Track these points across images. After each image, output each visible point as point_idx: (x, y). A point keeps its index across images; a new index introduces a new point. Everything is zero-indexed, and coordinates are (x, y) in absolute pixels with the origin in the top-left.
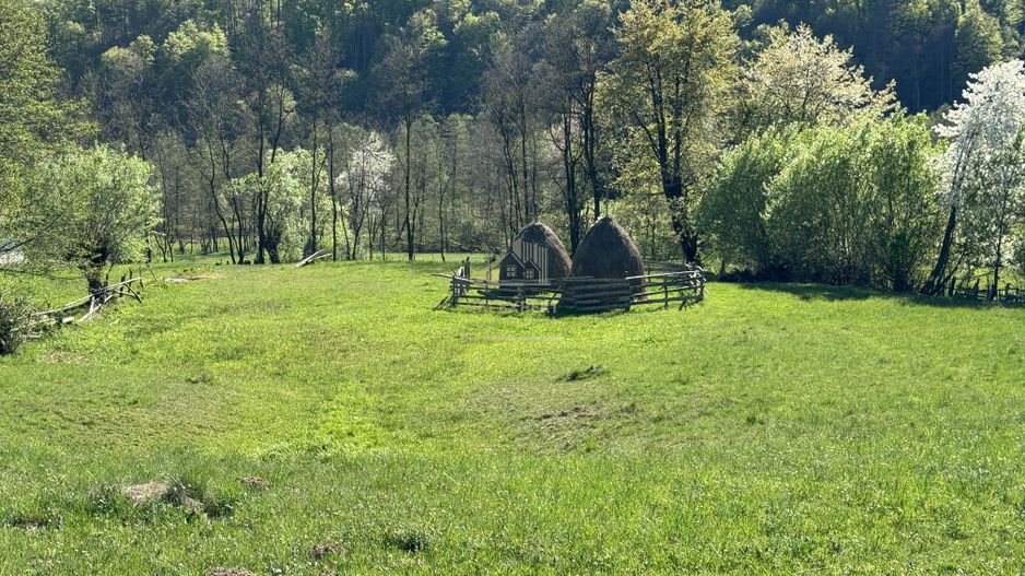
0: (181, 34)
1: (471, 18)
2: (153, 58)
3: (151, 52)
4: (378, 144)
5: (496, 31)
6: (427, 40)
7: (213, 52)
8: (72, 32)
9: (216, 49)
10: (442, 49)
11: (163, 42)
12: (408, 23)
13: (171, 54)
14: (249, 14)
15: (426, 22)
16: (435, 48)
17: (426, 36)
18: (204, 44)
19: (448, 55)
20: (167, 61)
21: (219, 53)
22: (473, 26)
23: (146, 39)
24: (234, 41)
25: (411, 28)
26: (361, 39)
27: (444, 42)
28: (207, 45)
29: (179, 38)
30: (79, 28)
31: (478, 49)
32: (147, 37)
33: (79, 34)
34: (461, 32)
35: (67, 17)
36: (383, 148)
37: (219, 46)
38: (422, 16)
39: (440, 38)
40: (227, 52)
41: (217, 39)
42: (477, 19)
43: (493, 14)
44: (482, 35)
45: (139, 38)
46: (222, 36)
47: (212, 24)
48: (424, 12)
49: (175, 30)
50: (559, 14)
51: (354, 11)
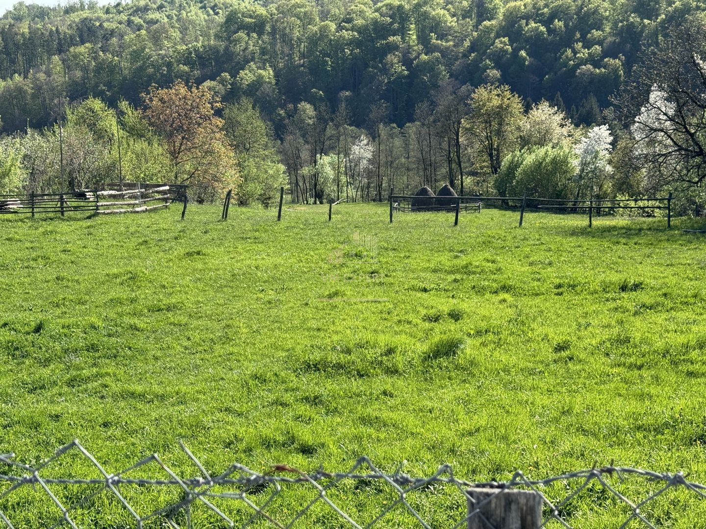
0: (247, 71)
1: (424, 57)
2: (230, 87)
3: (229, 83)
4: (365, 142)
5: (438, 65)
6: (396, 72)
7: (266, 82)
8: (183, 71)
9: (267, 80)
10: (405, 77)
11: (236, 77)
12: (384, 61)
13: (241, 84)
14: (287, 58)
15: (395, 61)
16: (400, 76)
17: (395, 69)
18: (260, 77)
19: (408, 81)
20: (239, 88)
21: (270, 83)
22: (424, 63)
23: (226, 75)
24: (277, 75)
25: (386, 64)
26: (355, 71)
27: (406, 72)
28: (263, 78)
29: (246, 74)
30: (186, 68)
31: (427, 76)
32: (227, 74)
33: (186, 73)
34: (417, 66)
35: (179, 62)
36: (368, 144)
37: (269, 78)
38: (393, 57)
39: (404, 70)
40: (274, 82)
41: (268, 74)
42: (426, 57)
43: (437, 54)
44: (429, 67)
45: (223, 74)
46: (271, 72)
47: (264, 64)
48: (394, 54)
49: (243, 69)
50: (478, 53)
51: (351, 54)
